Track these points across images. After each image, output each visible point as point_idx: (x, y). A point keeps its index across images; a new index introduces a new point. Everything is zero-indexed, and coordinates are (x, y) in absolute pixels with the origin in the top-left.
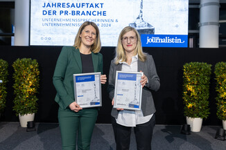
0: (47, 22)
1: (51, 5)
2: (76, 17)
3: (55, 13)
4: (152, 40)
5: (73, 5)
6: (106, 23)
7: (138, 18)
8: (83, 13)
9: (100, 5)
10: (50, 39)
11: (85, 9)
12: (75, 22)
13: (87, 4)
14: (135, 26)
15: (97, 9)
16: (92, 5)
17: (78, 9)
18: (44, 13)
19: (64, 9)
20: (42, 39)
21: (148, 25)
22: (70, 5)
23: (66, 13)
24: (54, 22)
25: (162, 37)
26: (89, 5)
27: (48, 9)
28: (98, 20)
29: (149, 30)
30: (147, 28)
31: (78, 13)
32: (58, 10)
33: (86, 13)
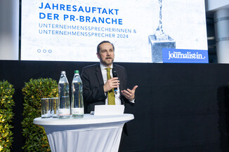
0: (45, 29)
1: (51, 7)
2: (85, 24)
3: (56, 16)
4: (174, 56)
5: (81, 9)
6: (123, 33)
7: (158, 29)
8: (94, 20)
9: (114, 12)
10: (50, 51)
11: (96, 15)
12: (85, 31)
13: (99, 9)
14: (156, 38)
15: (111, 16)
16: (104, 11)
17: (88, 14)
18: (41, 16)
19: (69, 13)
20: (39, 51)
21: (169, 38)
22: (78, 8)
23: (72, 18)
24: (56, 29)
25: (184, 51)
26: (101, 11)
27: (47, 11)
28: (113, 30)
29: (170, 43)
30: (168, 41)
31: (88, 19)
32: (61, 13)
33: (98, 20)
